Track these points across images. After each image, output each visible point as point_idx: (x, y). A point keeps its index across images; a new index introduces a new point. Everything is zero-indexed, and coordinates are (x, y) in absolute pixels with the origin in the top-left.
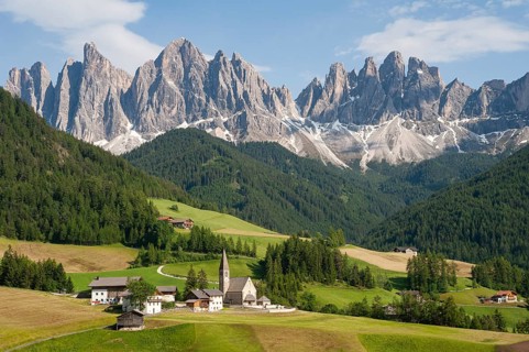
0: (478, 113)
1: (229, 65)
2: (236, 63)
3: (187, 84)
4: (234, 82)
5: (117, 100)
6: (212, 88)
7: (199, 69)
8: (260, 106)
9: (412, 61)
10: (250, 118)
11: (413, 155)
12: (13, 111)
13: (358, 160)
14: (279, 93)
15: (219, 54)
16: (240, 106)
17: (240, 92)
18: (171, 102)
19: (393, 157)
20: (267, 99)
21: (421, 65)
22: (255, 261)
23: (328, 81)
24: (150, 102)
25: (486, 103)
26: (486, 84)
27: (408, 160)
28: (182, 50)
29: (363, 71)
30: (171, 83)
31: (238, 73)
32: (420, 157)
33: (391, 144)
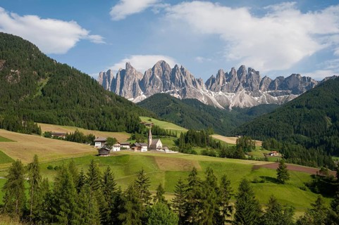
0: (274, 89)
1: (180, 70)
2: (182, 69)
3: (163, 77)
4: (181, 76)
5: (137, 83)
6: (173, 79)
7: (168, 71)
8: (191, 86)
9: (249, 69)
10: (187, 90)
11: (249, 104)
12: (91, 83)
13: (228, 106)
14: (198, 81)
15: (176, 66)
16: (183, 85)
17: (184, 80)
18: (157, 84)
19: (242, 105)
20: (194, 83)
21: (253, 70)
22: (176, 139)
23: (217, 76)
24: (150, 84)
25: (277, 85)
26: (278, 78)
27: (247, 106)
28: (162, 65)
29: (231, 73)
30: (158, 77)
31: (183, 73)
32: (252, 105)
33: (241, 100)
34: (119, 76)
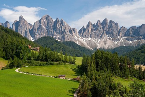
0: (129, 35)
1: (60, 22)
2: (62, 21)
3: (48, 27)
4: (61, 27)
5: (28, 31)
6: (55, 28)
7: (51, 23)
8: (68, 33)
9: (111, 21)
10: (66, 36)
11: (111, 47)
13: (96, 48)
14: (74, 30)
15: (57, 19)
16: (63, 33)
17: (63, 29)
18: (43, 32)
19: (106, 47)
20: (70, 31)
21: (113, 22)
23: (87, 27)
24: (38, 32)
25: (131, 33)
26: (132, 27)
27: (110, 48)
28: (46, 18)
29: (97, 24)
30: (43, 27)
31: (62, 24)
32: (114, 47)
33: (105, 44)
34: (14, 26)
